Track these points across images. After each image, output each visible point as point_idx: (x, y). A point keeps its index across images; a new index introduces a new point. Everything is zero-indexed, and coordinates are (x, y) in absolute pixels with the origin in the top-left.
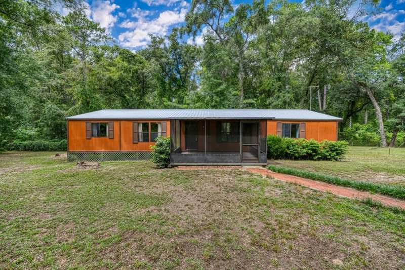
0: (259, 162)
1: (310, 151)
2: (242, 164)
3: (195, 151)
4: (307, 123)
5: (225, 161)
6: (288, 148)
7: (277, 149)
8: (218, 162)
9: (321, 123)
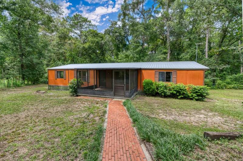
0: (125, 97)
1: (175, 92)
2: (115, 97)
3: (104, 88)
4: (178, 71)
5: (105, 95)
6: (157, 89)
7: (148, 89)
8: (101, 95)
9: (190, 71)
